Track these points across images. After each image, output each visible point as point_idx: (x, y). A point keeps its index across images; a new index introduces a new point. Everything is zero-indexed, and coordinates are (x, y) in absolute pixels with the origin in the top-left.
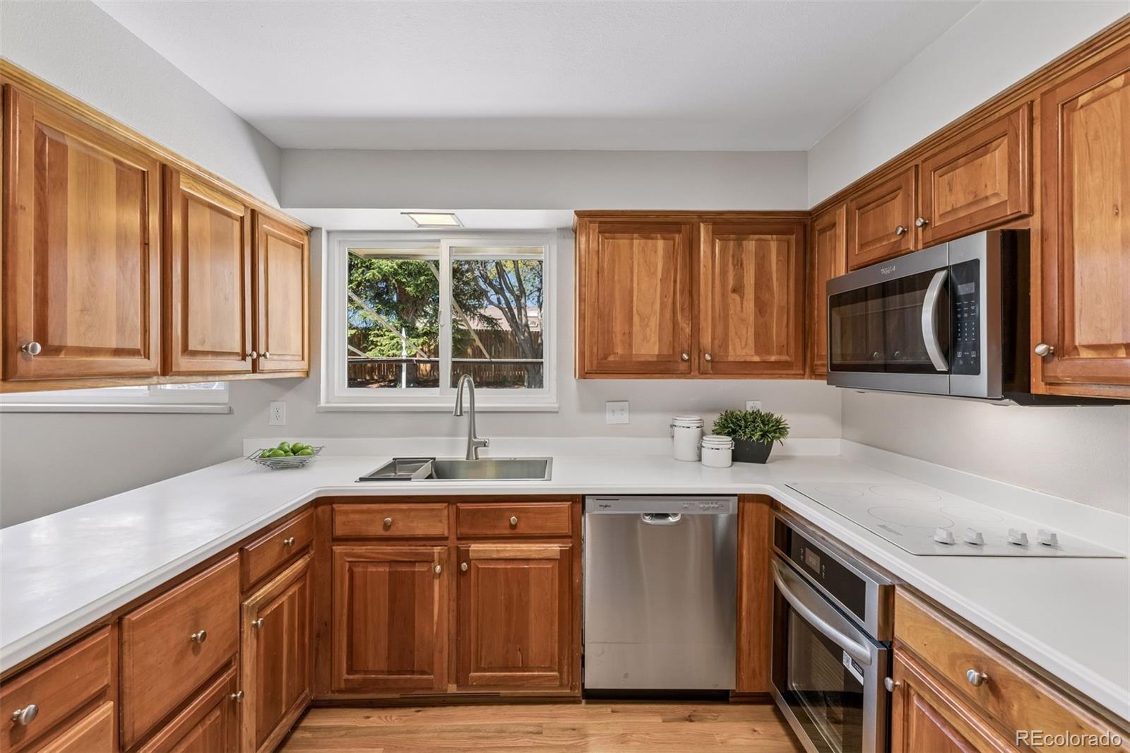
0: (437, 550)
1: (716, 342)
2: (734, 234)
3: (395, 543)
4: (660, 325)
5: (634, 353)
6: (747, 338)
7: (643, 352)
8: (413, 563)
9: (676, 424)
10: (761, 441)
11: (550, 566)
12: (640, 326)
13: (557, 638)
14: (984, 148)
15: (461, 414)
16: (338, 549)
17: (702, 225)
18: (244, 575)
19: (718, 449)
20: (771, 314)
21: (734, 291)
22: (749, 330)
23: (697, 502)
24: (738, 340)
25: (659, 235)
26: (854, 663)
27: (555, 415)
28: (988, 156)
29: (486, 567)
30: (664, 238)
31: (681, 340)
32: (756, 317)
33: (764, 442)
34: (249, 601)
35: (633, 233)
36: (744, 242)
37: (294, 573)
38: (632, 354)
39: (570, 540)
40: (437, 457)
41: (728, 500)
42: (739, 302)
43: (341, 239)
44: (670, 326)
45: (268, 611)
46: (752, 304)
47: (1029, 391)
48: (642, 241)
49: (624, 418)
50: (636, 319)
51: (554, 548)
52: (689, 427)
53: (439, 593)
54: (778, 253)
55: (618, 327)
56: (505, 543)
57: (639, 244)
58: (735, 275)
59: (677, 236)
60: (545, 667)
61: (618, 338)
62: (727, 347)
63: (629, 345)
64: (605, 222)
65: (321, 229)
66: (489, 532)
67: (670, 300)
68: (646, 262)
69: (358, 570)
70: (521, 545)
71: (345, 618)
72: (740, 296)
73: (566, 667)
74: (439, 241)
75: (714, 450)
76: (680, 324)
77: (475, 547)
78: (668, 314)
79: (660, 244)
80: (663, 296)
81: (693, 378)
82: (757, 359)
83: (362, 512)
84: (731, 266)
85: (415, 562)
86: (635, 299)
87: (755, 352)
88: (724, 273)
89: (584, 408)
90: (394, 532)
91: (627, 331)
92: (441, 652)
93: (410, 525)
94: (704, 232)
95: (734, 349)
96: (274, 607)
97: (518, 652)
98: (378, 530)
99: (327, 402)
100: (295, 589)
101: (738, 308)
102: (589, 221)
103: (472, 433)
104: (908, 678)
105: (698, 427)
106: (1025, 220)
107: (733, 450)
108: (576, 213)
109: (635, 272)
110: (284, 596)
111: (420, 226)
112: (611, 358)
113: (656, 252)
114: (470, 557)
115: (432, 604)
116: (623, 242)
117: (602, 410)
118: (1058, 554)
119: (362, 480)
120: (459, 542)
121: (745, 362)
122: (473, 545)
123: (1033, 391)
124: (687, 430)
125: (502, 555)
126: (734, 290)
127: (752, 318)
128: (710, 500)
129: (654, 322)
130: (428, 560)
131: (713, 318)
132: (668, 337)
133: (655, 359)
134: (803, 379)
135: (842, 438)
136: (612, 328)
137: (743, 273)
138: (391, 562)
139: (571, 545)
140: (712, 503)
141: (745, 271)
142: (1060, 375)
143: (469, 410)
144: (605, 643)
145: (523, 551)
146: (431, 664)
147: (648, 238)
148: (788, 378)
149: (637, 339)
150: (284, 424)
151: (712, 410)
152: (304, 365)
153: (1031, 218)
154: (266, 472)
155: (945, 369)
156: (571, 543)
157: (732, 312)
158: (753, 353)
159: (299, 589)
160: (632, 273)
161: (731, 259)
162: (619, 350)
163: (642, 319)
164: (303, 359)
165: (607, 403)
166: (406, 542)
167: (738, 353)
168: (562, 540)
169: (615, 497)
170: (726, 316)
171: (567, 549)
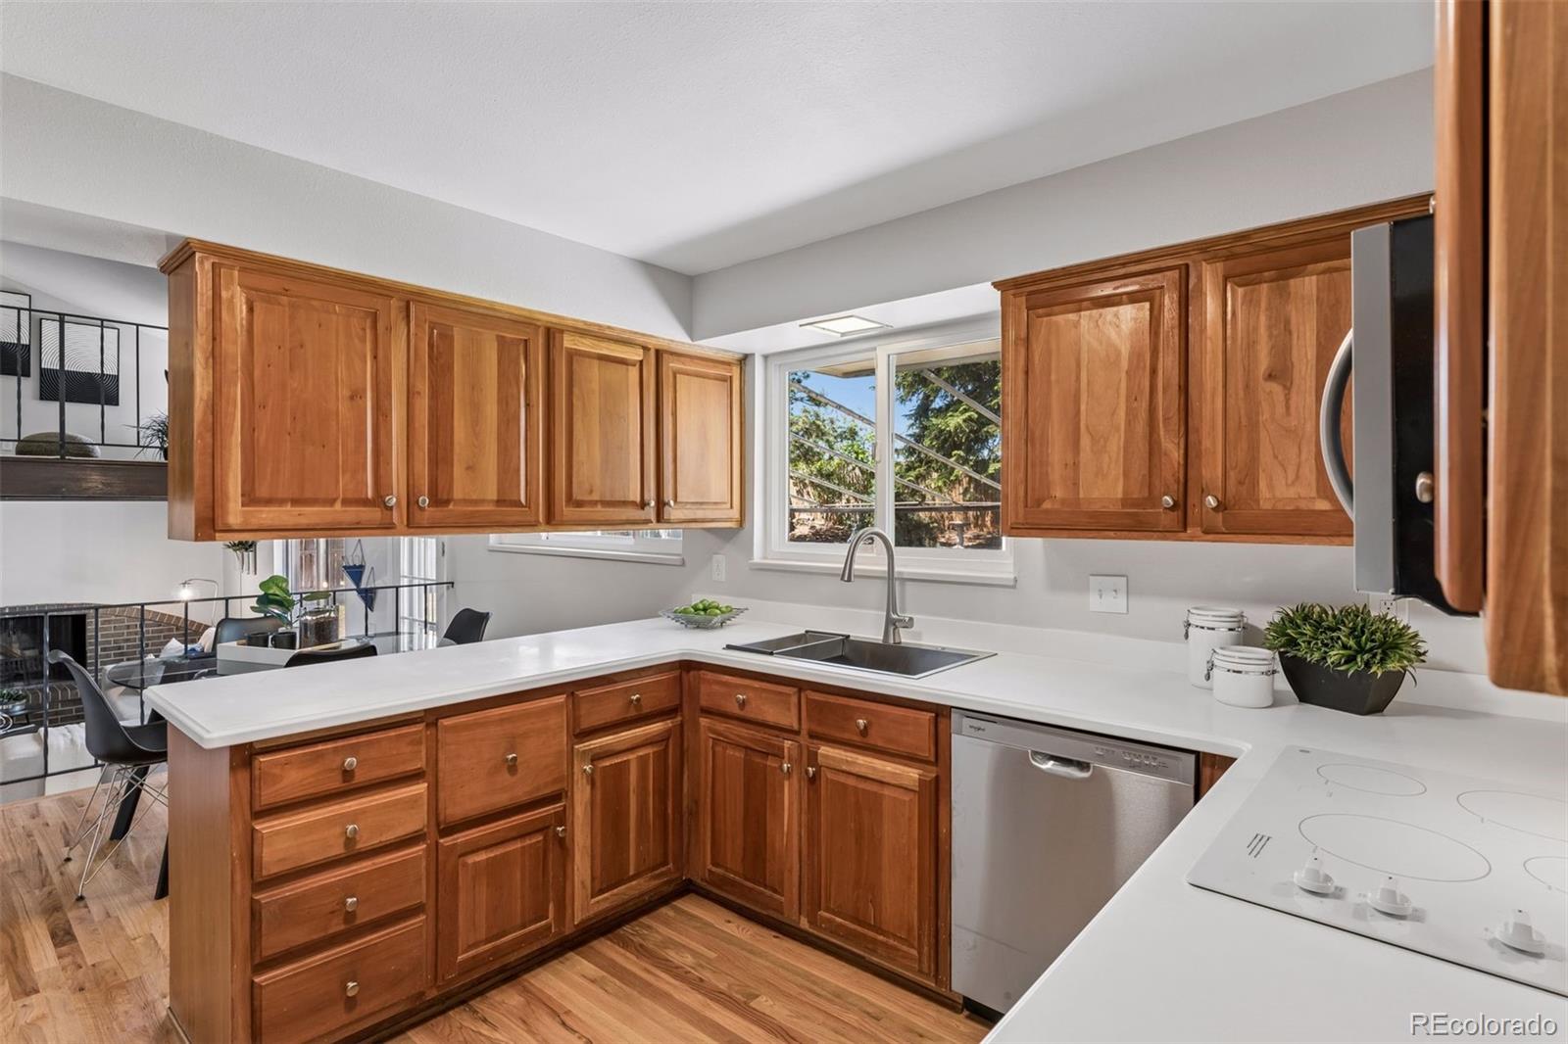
0: (787, 744)
1: (1232, 474)
2: (1271, 269)
3: (752, 726)
4: (1126, 449)
5: (1081, 496)
6: (1299, 466)
7: (1096, 494)
8: (766, 755)
9: (1195, 621)
10: (1342, 668)
11: (907, 799)
12: (1092, 451)
13: (916, 903)
15: (849, 580)
16: (704, 721)
17: (1206, 265)
18: (574, 719)
22: (1305, 450)
23: (1121, 751)
24: (1279, 470)
27: (1010, 590)
29: (836, 778)
30: (1134, 301)
31: (1163, 473)
33: (1348, 670)
34: (581, 745)
36: (1292, 282)
37: (646, 735)
38: (1079, 498)
39: (932, 767)
40: (851, 634)
41: (1176, 758)
42: (1282, 398)
43: (779, 363)
44: (1144, 448)
45: (607, 763)
49: (1119, 603)
50: (1085, 441)
51: (913, 774)
52: (1213, 629)
53: (790, 798)
55: (1057, 454)
56: (874, 757)
58: (1272, 347)
60: (901, 937)
61: (1056, 473)
62: (1255, 484)
63: (1074, 484)
64: (1037, 292)
65: (754, 354)
66: (838, 735)
67: (1145, 404)
68: (1102, 345)
69: (719, 749)
70: (874, 761)
71: (709, 800)
72: (1285, 387)
73: (927, 949)
74: (875, 349)
75: (1231, 673)
76: (1163, 444)
77: (825, 750)
78: (1141, 427)
79: (1129, 310)
80: (1132, 398)
81: (1192, 539)
82: (1323, 505)
83: (721, 684)
84: (1262, 330)
85: (768, 754)
86: (1083, 407)
87: (1318, 491)
89: (1056, 583)
90: (748, 713)
91: (1071, 462)
92: (790, 871)
93: (762, 707)
94: (1208, 278)
95: (1271, 487)
96: (616, 761)
97: (870, 905)
98: (733, 707)
99: (765, 558)
100: (649, 750)
101: (1280, 409)
102: (1014, 295)
103: (891, 606)
105: (1230, 630)
108: (996, 285)
109: (1084, 364)
110: (633, 753)
111: (843, 334)
112: (1047, 505)
113: (1120, 326)
114: (819, 762)
115: (783, 810)
116: (1064, 319)
117: (1084, 588)
119: (729, 647)
120: (811, 741)
121: (1297, 512)
122: (823, 748)
125: (852, 769)
126: (1270, 376)
128: (1143, 751)
129: (1116, 444)
130: (779, 755)
132: (1139, 468)
133: (1115, 507)
136: (1048, 455)
137: (1291, 339)
138: (746, 748)
139: (934, 775)
140: (1147, 758)
141: (1295, 336)
143: (886, 575)
144: (979, 934)
145: (874, 769)
146: (782, 883)
147: (1105, 305)
149: (1086, 476)
150: (723, 580)
151: (1262, 599)
152: (735, 513)
154: (677, 629)
156: (934, 771)
157: (1265, 416)
158: (1314, 494)
159: (654, 753)
160: (1079, 366)
161: (1265, 317)
162: (1058, 492)
163: (1094, 440)
164: (732, 507)
165: (1089, 577)
166: (759, 728)
167: (1278, 495)
168: (922, 765)
169: (992, 718)
170: (1253, 426)
171: (928, 779)
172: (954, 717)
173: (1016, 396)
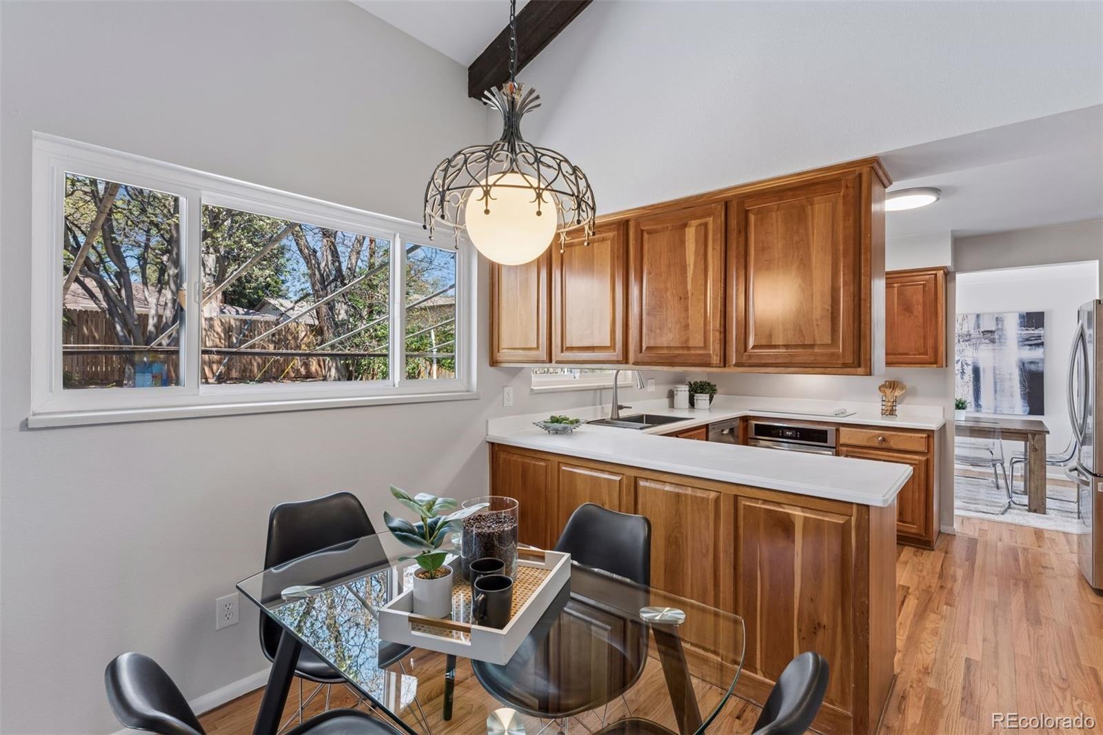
9: (678, 390)
19: (705, 400)
52: (685, 391)
103: (615, 401)
107: (710, 400)
150: (512, 404)
169: (716, 423)
172: (710, 427)
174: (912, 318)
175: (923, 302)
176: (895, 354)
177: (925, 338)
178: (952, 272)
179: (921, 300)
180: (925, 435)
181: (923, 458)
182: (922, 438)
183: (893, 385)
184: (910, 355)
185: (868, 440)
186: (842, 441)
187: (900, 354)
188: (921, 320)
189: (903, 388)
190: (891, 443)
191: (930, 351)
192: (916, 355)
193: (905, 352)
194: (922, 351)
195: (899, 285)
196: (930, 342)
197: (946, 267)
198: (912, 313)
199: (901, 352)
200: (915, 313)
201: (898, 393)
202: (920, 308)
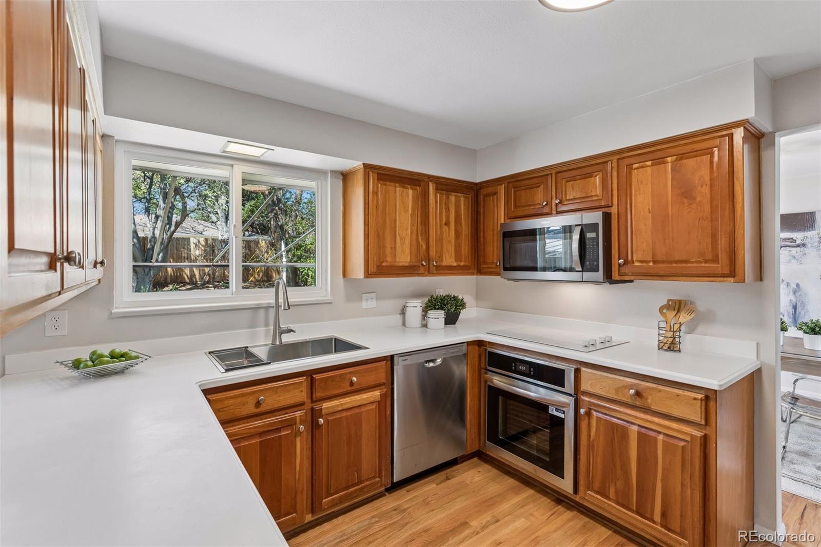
0: (298, 414)
1: (438, 254)
2: (446, 191)
4: (411, 243)
5: (397, 260)
6: (451, 252)
7: (401, 260)
8: (278, 430)
9: (408, 305)
11: (374, 407)
12: (400, 243)
13: (378, 455)
14: (590, 175)
17: (430, 183)
19: (438, 318)
20: (462, 238)
21: (446, 224)
22: (452, 247)
23: (450, 349)
24: (447, 253)
25: (409, 186)
26: (557, 410)
27: (330, 305)
28: (593, 178)
29: (334, 418)
30: (412, 189)
31: (421, 252)
32: (455, 240)
35: (397, 183)
36: (450, 196)
38: (395, 262)
39: (384, 387)
40: (248, 346)
42: (448, 231)
43: (127, 149)
44: (415, 244)
46: (453, 233)
47: (611, 278)
48: (401, 189)
49: (374, 304)
50: (398, 239)
51: (377, 394)
52: (416, 307)
53: (300, 446)
54: (464, 205)
55: (388, 244)
56: (345, 398)
57: (400, 190)
58: (446, 215)
59: (418, 188)
60: (372, 477)
61: (388, 251)
62: (443, 258)
63: (394, 255)
64: (382, 174)
65: (113, 137)
67: (416, 228)
68: (403, 202)
70: (356, 397)
72: (448, 228)
73: (384, 472)
75: (434, 320)
76: (420, 243)
77: (326, 405)
78: (414, 236)
79: (410, 192)
80: (412, 225)
82: (455, 264)
83: (236, 397)
84: (444, 209)
85: (281, 428)
86: (397, 226)
88: (441, 213)
89: (349, 299)
90: (264, 408)
91: (393, 247)
93: (278, 399)
94: (431, 187)
95: (445, 259)
97: (355, 473)
98: (251, 409)
101: (447, 235)
103: (277, 323)
104: (591, 406)
105: (423, 306)
106: (610, 208)
107: (445, 318)
108: (363, 163)
109: (398, 208)
112: (384, 264)
113: (408, 197)
114: (322, 413)
115: (295, 457)
116: (391, 187)
117: (361, 299)
118: (613, 345)
120: (314, 404)
121: (450, 266)
122: (324, 404)
123: (613, 278)
124: (415, 308)
125: (345, 407)
127: (453, 241)
128: (455, 347)
129: (407, 241)
130: (293, 424)
131: (436, 240)
132: (414, 251)
133: (407, 264)
134: (473, 275)
135: (477, 307)
136: (385, 244)
138: (261, 434)
139: (385, 390)
140: (456, 349)
141: (450, 213)
142: (627, 272)
144: (405, 448)
145: (358, 400)
146: (295, 503)
147: (404, 187)
148: (467, 275)
149: (398, 252)
153: (612, 208)
155: (581, 270)
156: (385, 388)
157: (444, 236)
158: (454, 261)
160: (396, 209)
161: (444, 206)
162: (389, 259)
163: (401, 240)
165: (363, 295)
166: (272, 414)
167: (447, 261)
168: (378, 388)
169: (411, 353)
170: (442, 239)
171: (384, 392)
172: (396, 359)
173: (373, 216)
174: (694, 206)
175: (711, 180)
176: (671, 262)
177: (714, 236)
178: (770, 133)
179: (707, 178)
180: (700, 396)
181: (698, 434)
182: (695, 399)
183: (677, 306)
184: (692, 262)
185: (617, 390)
186: (584, 386)
187: (676, 262)
188: (707, 208)
189: (691, 311)
190: (649, 401)
191: (723, 258)
192: (700, 262)
193: (684, 258)
194: (709, 256)
195: (675, 157)
196: (723, 242)
197: (747, 121)
198: (695, 199)
199: (677, 258)
200: (699, 199)
201: (684, 317)
202: (706, 190)
